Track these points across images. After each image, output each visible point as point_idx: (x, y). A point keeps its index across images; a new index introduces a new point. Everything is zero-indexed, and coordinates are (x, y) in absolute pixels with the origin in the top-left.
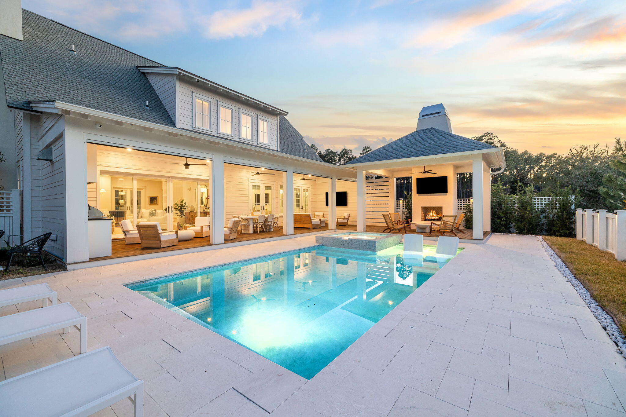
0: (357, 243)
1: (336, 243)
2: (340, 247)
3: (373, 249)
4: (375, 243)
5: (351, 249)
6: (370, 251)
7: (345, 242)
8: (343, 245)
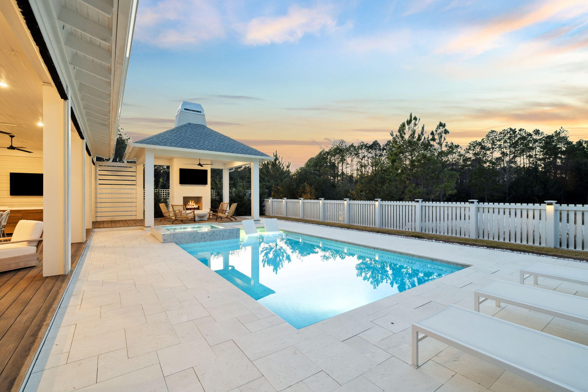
0: (221, 234)
1: (194, 237)
2: (200, 242)
3: (237, 237)
4: (239, 230)
5: (213, 240)
6: (234, 238)
7: (205, 235)
8: (203, 238)
